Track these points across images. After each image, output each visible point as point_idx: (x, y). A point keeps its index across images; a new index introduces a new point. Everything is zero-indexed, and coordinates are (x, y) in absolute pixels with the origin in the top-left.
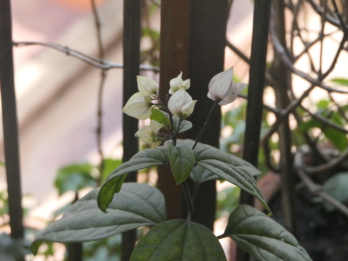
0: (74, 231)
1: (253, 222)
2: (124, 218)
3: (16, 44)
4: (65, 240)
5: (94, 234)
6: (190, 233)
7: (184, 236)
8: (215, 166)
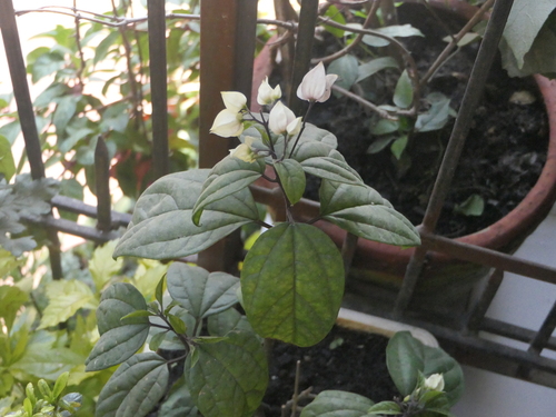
0: (164, 243)
1: (343, 195)
2: (215, 221)
3: (19, 13)
4: (158, 256)
5: (189, 246)
6: (298, 237)
7: (293, 240)
8: (316, 167)
